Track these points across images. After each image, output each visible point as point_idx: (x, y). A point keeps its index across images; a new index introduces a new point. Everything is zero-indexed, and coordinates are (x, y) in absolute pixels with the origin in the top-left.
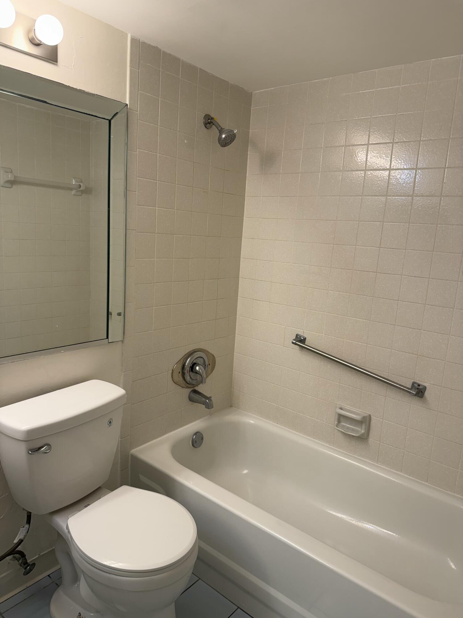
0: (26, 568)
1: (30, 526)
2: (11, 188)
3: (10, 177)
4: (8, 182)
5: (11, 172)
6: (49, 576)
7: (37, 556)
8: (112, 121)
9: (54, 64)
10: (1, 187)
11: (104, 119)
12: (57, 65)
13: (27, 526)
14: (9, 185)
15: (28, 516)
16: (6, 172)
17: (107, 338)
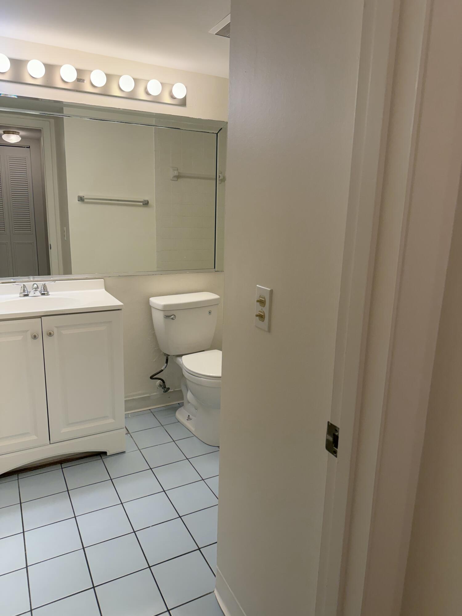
0: (164, 389)
1: (167, 365)
2: (177, 181)
3: (176, 173)
4: (175, 177)
5: (177, 170)
6: (179, 404)
7: (173, 390)
8: (218, 134)
9: (184, 107)
10: (171, 181)
11: (213, 133)
12: (186, 107)
13: (166, 364)
14: (175, 179)
15: (166, 359)
16: (174, 170)
17: (215, 268)
